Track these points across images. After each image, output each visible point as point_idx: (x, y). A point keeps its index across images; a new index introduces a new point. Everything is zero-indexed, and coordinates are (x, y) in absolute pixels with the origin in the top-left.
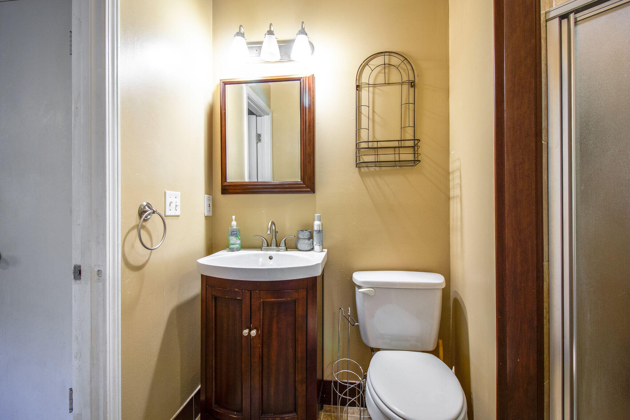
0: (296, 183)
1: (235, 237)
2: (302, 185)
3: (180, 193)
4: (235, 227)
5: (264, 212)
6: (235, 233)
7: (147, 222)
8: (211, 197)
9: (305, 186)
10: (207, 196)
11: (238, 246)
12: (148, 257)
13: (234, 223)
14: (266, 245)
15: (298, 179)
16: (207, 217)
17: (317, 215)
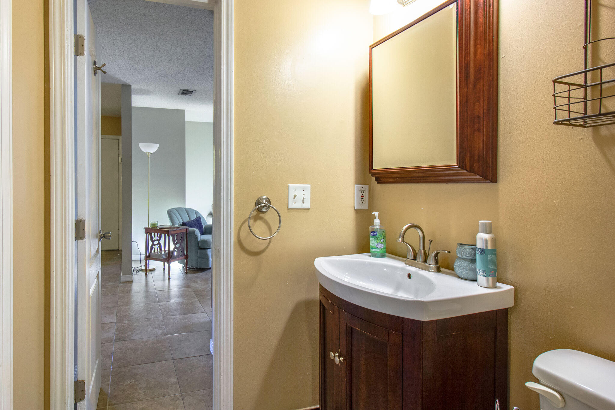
0: (450, 168)
1: (375, 238)
2: (457, 170)
3: (310, 185)
4: (378, 227)
5: (423, 209)
6: (374, 233)
7: (264, 214)
8: (367, 187)
9: (465, 171)
10: (358, 187)
11: (379, 250)
12: (266, 246)
13: (377, 221)
14: (411, 257)
15: (454, 162)
16: (357, 211)
17: (486, 223)
